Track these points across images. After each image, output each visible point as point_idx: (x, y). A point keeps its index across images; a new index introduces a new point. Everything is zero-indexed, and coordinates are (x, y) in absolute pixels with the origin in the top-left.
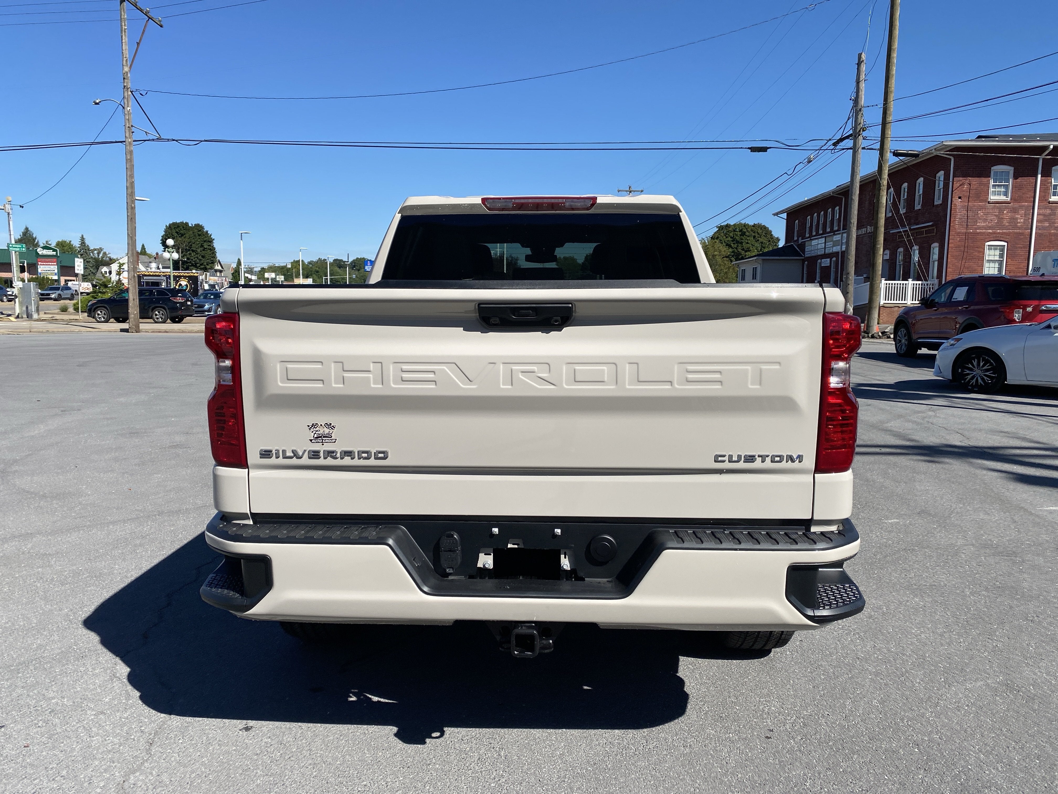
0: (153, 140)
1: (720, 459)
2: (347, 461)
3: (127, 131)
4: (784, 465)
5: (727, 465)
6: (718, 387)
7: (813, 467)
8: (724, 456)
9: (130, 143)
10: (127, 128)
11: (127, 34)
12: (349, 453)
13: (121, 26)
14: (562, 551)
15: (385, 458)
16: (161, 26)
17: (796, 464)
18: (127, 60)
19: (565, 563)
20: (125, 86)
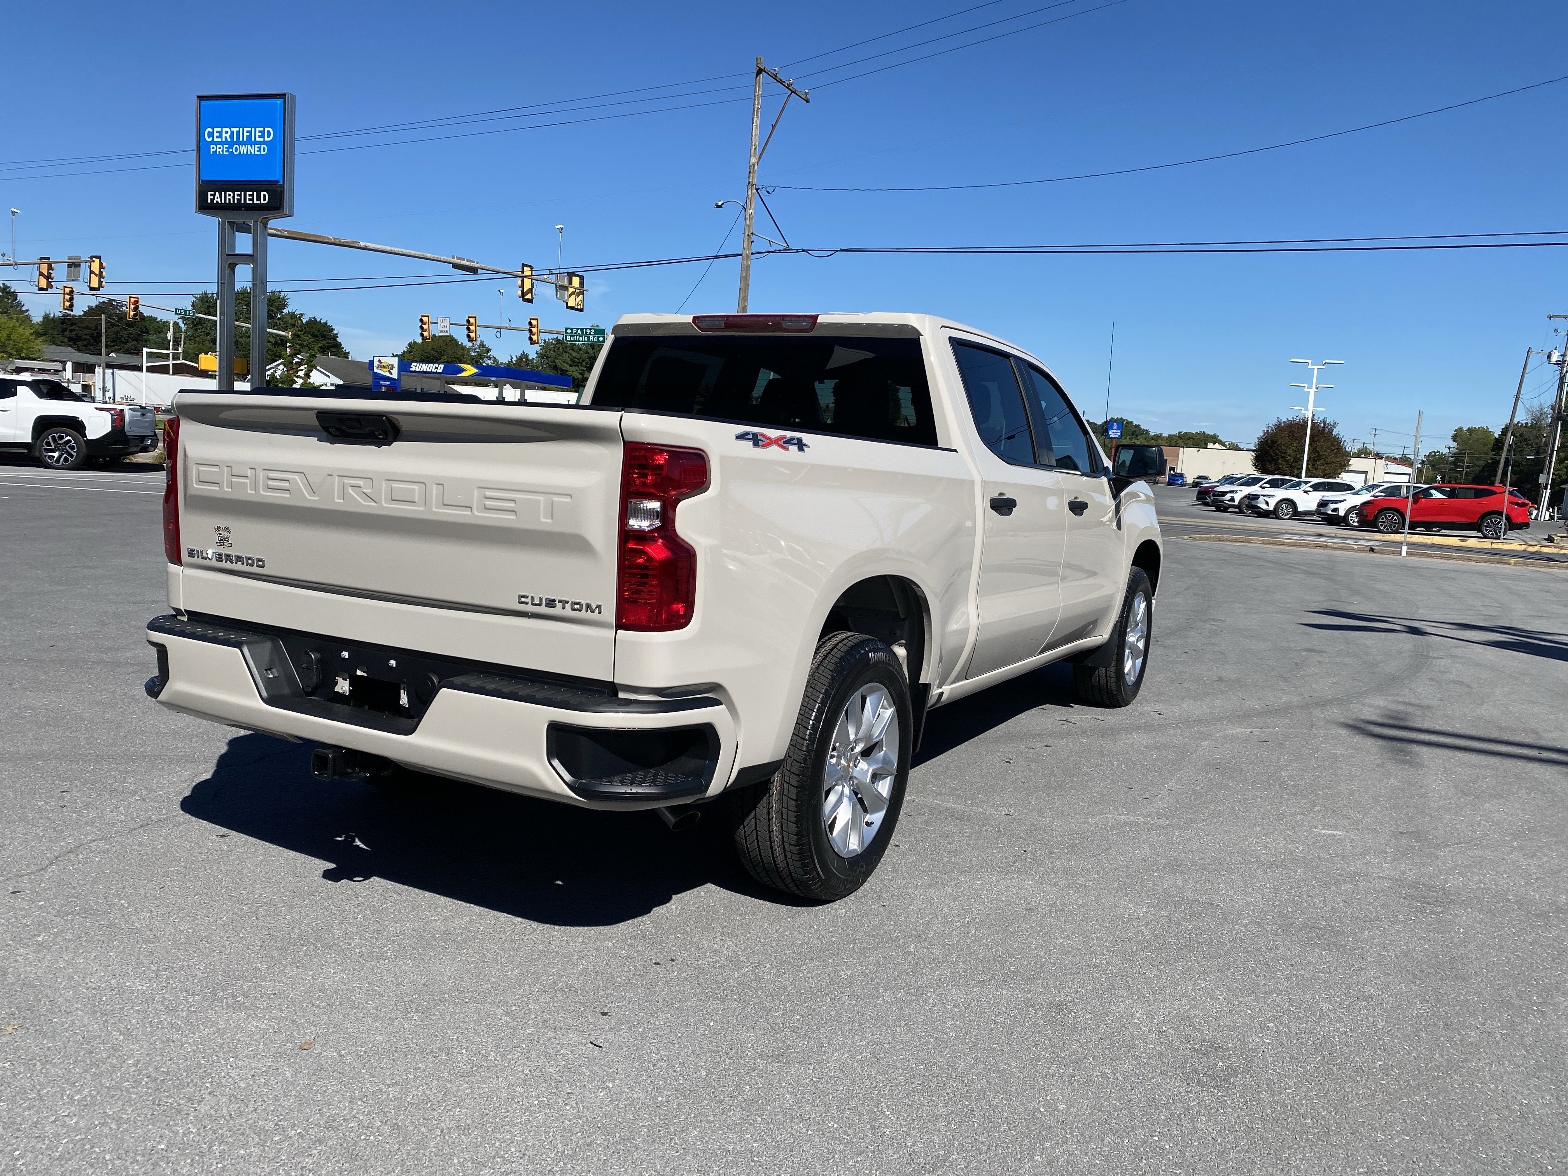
0: (780, 251)
1: (523, 600)
2: (239, 567)
3: (746, 240)
4: (584, 614)
5: (529, 608)
6: (512, 517)
7: (613, 619)
8: (526, 597)
9: (747, 256)
10: (746, 237)
11: (759, 115)
12: (239, 558)
13: (754, 105)
14: (402, 687)
15: (263, 567)
16: (807, 101)
17: (595, 616)
18: (755, 149)
19: (404, 700)
20: (749, 183)
